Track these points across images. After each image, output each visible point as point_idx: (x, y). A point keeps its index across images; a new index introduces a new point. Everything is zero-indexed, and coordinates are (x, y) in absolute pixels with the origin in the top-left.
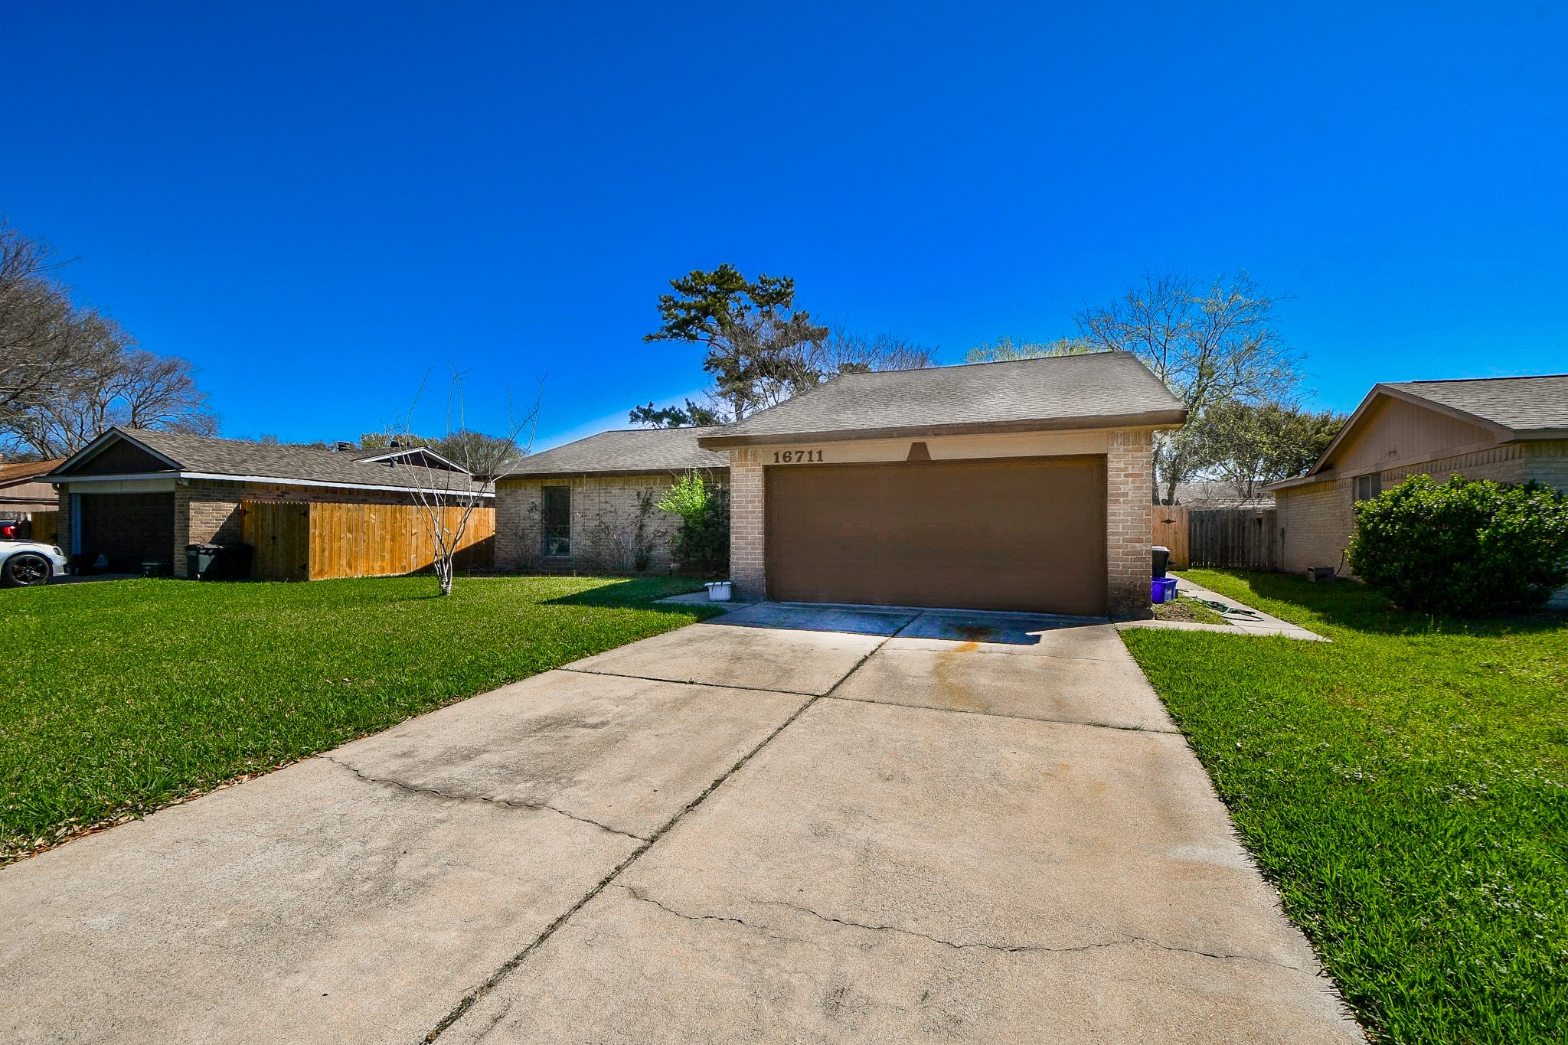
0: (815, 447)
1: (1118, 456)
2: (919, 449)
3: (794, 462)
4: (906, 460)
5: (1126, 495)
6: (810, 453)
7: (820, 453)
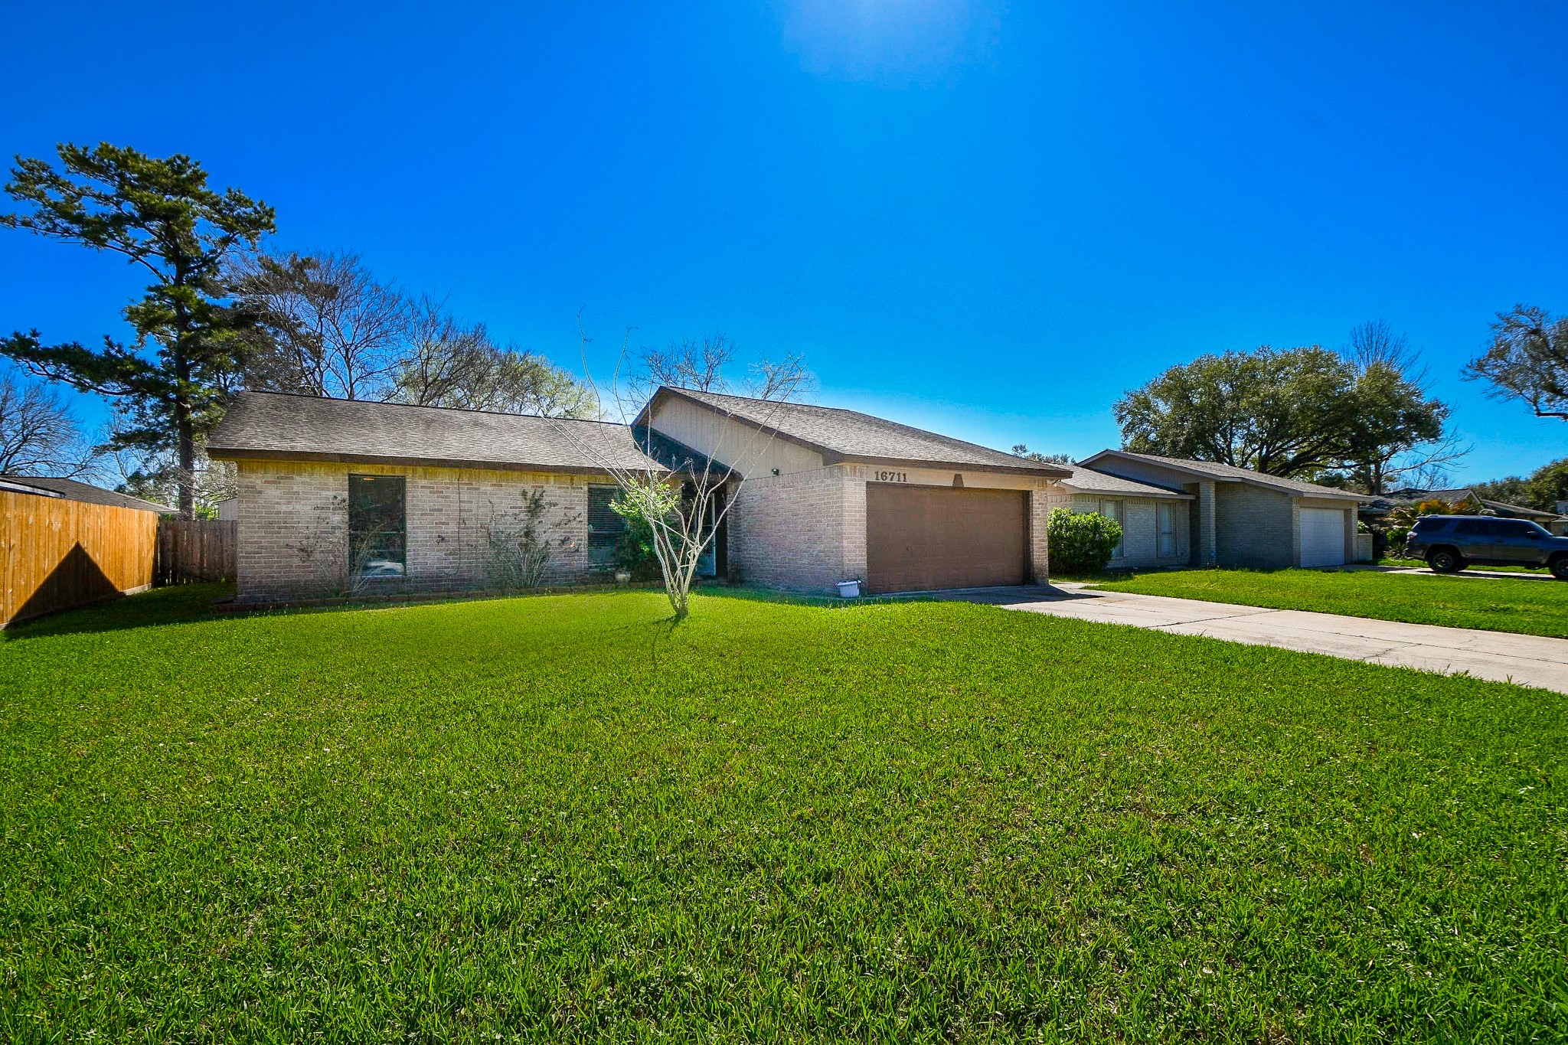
0: (902, 470)
1: (1037, 493)
2: (958, 478)
3: (888, 481)
4: (951, 484)
5: (1038, 515)
6: (899, 474)
7: (904, 475)
